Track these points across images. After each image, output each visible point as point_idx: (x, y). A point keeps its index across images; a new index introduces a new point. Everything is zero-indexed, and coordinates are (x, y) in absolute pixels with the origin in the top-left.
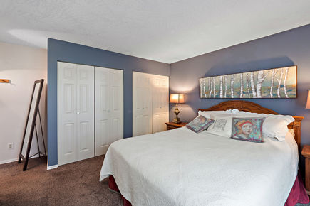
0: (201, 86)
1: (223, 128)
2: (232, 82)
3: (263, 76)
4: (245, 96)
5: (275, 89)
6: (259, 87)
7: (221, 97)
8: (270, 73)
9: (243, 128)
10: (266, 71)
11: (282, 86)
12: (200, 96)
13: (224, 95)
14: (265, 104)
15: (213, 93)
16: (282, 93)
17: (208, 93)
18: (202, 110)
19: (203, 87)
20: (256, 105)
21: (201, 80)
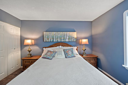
0: (44, 36)
1: (62, 54)
2: (59, 35)
3: (69, 34)
4: (64, 41)
5: (72, 38)
6: (68, 38)
7: (54, 41)
8: (71, 33)
9: (69, 53)
10: (70, 32)
11: (73, 38)
12: (44, 41)
13: (55, 40)
14: (69, 44)
15: (51, 39)
16: (73, 40)
17: (48, 39)
18: (45, 48)
19: (46, 36)
20: (67, 44)
21: (45, 33)
